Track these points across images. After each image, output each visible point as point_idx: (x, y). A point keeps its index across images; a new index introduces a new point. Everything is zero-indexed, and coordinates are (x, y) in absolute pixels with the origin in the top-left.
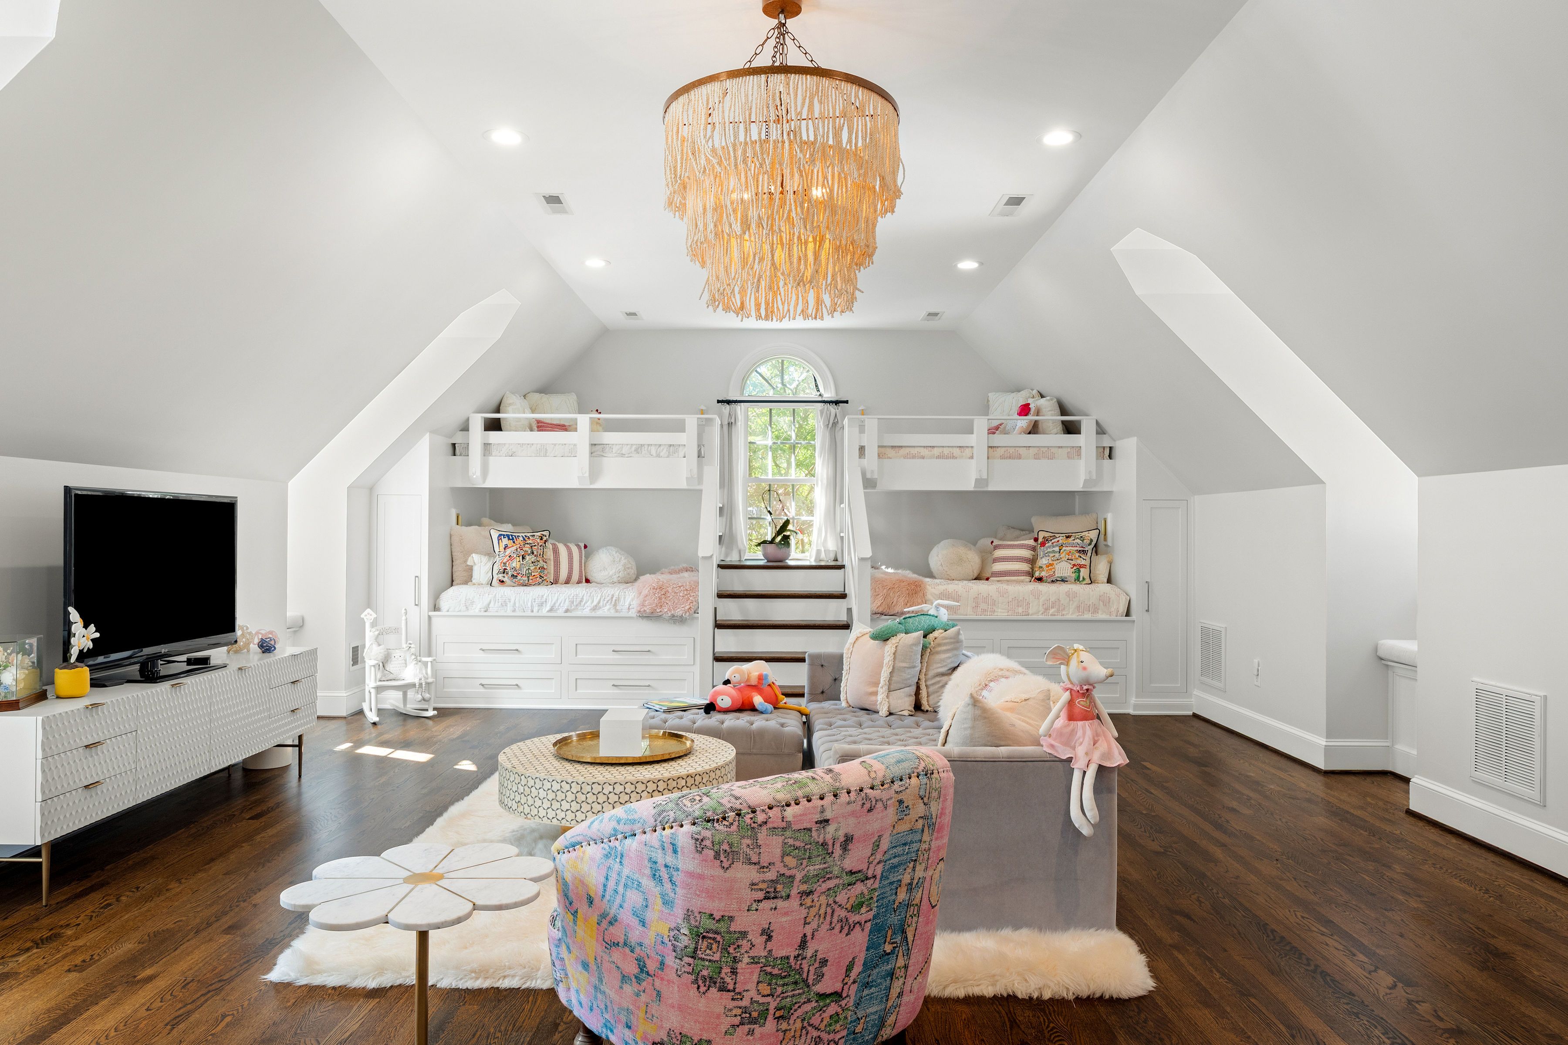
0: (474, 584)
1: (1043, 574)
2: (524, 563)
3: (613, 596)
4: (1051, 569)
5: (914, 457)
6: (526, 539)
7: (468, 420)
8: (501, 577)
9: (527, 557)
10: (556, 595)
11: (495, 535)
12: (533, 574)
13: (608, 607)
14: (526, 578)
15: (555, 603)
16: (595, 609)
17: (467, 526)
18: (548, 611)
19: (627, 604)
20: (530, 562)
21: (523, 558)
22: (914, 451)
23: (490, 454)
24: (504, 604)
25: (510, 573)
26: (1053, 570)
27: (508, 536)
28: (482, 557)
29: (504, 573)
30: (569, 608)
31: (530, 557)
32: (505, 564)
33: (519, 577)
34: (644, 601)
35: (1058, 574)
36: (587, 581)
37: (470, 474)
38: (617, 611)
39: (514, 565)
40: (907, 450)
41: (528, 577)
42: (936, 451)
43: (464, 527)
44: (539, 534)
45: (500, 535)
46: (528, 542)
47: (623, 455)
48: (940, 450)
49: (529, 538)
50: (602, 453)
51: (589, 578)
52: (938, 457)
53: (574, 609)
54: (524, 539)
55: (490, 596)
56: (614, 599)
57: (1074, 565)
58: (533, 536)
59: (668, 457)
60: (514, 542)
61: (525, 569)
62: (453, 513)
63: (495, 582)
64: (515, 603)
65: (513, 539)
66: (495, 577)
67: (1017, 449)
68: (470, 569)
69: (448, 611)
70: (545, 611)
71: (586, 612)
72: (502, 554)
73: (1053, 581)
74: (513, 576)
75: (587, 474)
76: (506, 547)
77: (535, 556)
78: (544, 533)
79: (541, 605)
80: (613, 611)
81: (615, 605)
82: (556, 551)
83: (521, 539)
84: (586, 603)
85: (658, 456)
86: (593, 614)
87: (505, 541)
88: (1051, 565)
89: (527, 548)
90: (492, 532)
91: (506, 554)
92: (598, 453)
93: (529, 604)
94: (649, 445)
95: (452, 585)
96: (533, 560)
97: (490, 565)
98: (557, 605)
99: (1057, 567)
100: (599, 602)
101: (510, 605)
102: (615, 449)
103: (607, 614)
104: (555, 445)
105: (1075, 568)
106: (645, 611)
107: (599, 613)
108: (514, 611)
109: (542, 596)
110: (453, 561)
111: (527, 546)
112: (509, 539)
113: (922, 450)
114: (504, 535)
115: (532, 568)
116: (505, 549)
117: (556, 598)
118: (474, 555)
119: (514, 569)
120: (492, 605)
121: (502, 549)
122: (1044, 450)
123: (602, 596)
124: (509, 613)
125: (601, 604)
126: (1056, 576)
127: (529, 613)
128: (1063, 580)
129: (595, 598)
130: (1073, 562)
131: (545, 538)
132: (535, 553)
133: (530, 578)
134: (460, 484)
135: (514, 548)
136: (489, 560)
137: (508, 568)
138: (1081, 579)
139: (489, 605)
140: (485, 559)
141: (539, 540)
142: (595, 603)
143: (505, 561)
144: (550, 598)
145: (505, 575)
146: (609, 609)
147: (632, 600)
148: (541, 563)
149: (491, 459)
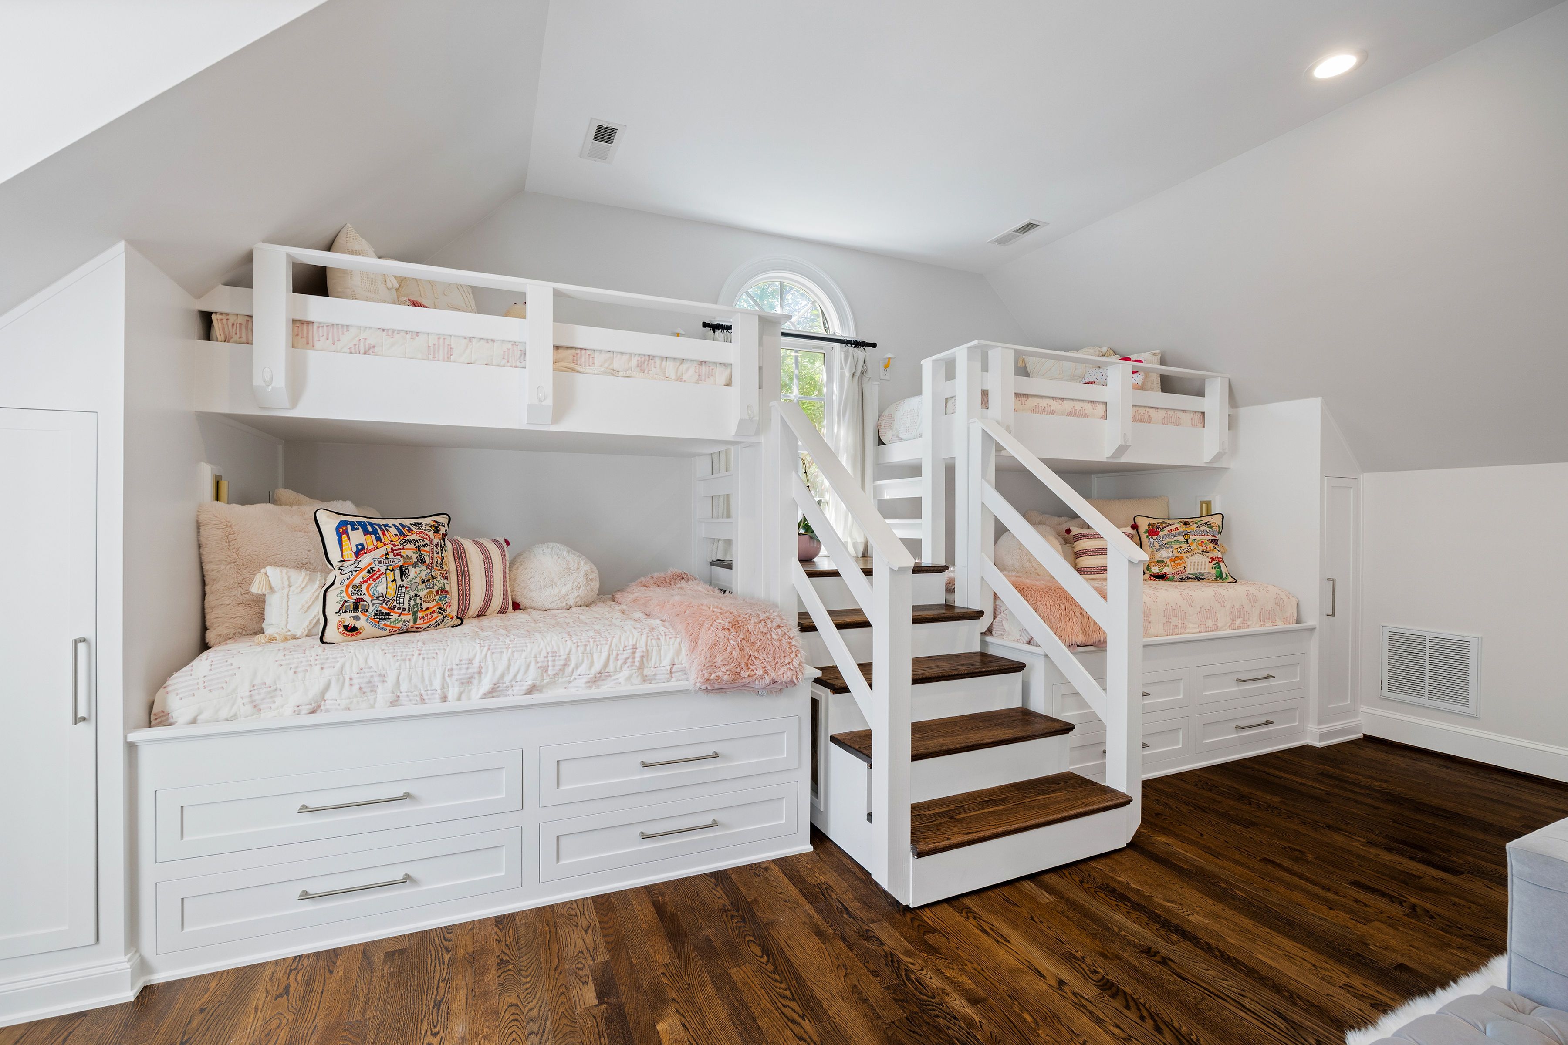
0: (272, 640)
1: (1166, 570)
2: (405, 583)
3: (634, 648)
4: (1180, 564)
5: (1043, 411)
6: (406, 532)
7: (249, 258)
8: (348, 618)
9: (412, 571)
10: (505, 657)
11: (329, 524)
12: (425, 606)
13: (626, 672)
14: (410, 617)
15: (502, 676)
16: (598, 678)
17: (243, 504)
18: (486, 696)
19: (666, 663)
20: (418, 580)
21: (402, 573)
22: (1043, 403)
23: (309, 344)
24: (368, 689)
25: (372, 609)
26: (1183, 565)
27: (363, 525)
28: (293, 573)
29: (356, 609)
30: (538, 682)
31: (418, 569)
32: (357, 588)
33: (394, 616)
34: (713, 657)
35: (1190, 570)
36: (516, 606)
37: (257, 381)
38: (645, 679)
39: (381, 588)
40: (1036, 401)
41: (415, 614)
42: (1067, 406)
43: (237, 508)
44: (428, 521)
45: (343, 524)
46: (411, 537)
47: (614, 373)
48: (1071, 403)
49: (410, 530)
50: (572, 365)
51: (519, 599)
52: (1069, 414)
53: (548, 684)
54: (401, 533)
55: (327, 672)
56: (638, 655)
57: (1212, 558)
58: (419, 525)
59: (697, 382)
60: (379, 539)
61: (407, 597)
62: (206, 473)
63: (333, 632)
64: (398, 683)
65: (375, 532)
66: (334, 620)
67: (1147, 410)
68: (258, 604)
69: (194, 721)
70: (475, 697)
71: (578, 689)
72: (348, 567)
73: (1182, 580)
74: (378, 614)
75: (549, 402)
76: (360, 551)
77: (428, 567)
78: (439, 519)
79: (468, 681)
80: (637, 680)
81: (641, 667)
82: (460, 555)
83: (393, 531)
84: (577, 667)
85: (679, 379)
86: (595, 692)
87: (357, 537)
88: (1177, 558)
89: (409, 552)
90: (322, 516)
91: (362, 565)
92: (566, 364)
93: (437, 683)
94: (662, 358)
95: (205, 646)
96: (423, 575)
97: (315, 590)
98: (507, 679)
99: (1188, 561)
100: (606, 665)
101: (383, 694)
102: (599, 359)
103: (626, 689)
104: (471, 339)
105: (1214, 562)
106: (719, 677)
107: (606, 689)
108: (395, 702)
109: (470, 662)
110: (204, 583)
111: (408, 546)
112: (366, 532)
113: (1050, 402)
114: (352, 524)
115: (422, 594)
116: (357, 554)
117: (505, 662)
118: (269, 570)
119: (382, 598)
120: (331, 694)
121: (349, 554)
122: (1171, 413)
123: (610, 651)
124: (382, 710)
125: (611, 668)
126: (1188, 572)
127: (436, 706)
128: (1198, 578)
129: (595, 656)
130: (1210, 555)
131: (442, 530)
132: (428, 561)
133: (420, 614)
134: (223, 406)
135: (381, 551)
136: (311, 580)
137: (367, 598)
138: (1224, 576)
139: (323, 693)
140: (299, 578)
141: (431, 534)
142: (597, 667)
143: (357, 581)
144: (489, 663)
145: (359, 614)
146: (629, 678)
147: (678, 652)
148: (440, 582)
149: (313, 357)
